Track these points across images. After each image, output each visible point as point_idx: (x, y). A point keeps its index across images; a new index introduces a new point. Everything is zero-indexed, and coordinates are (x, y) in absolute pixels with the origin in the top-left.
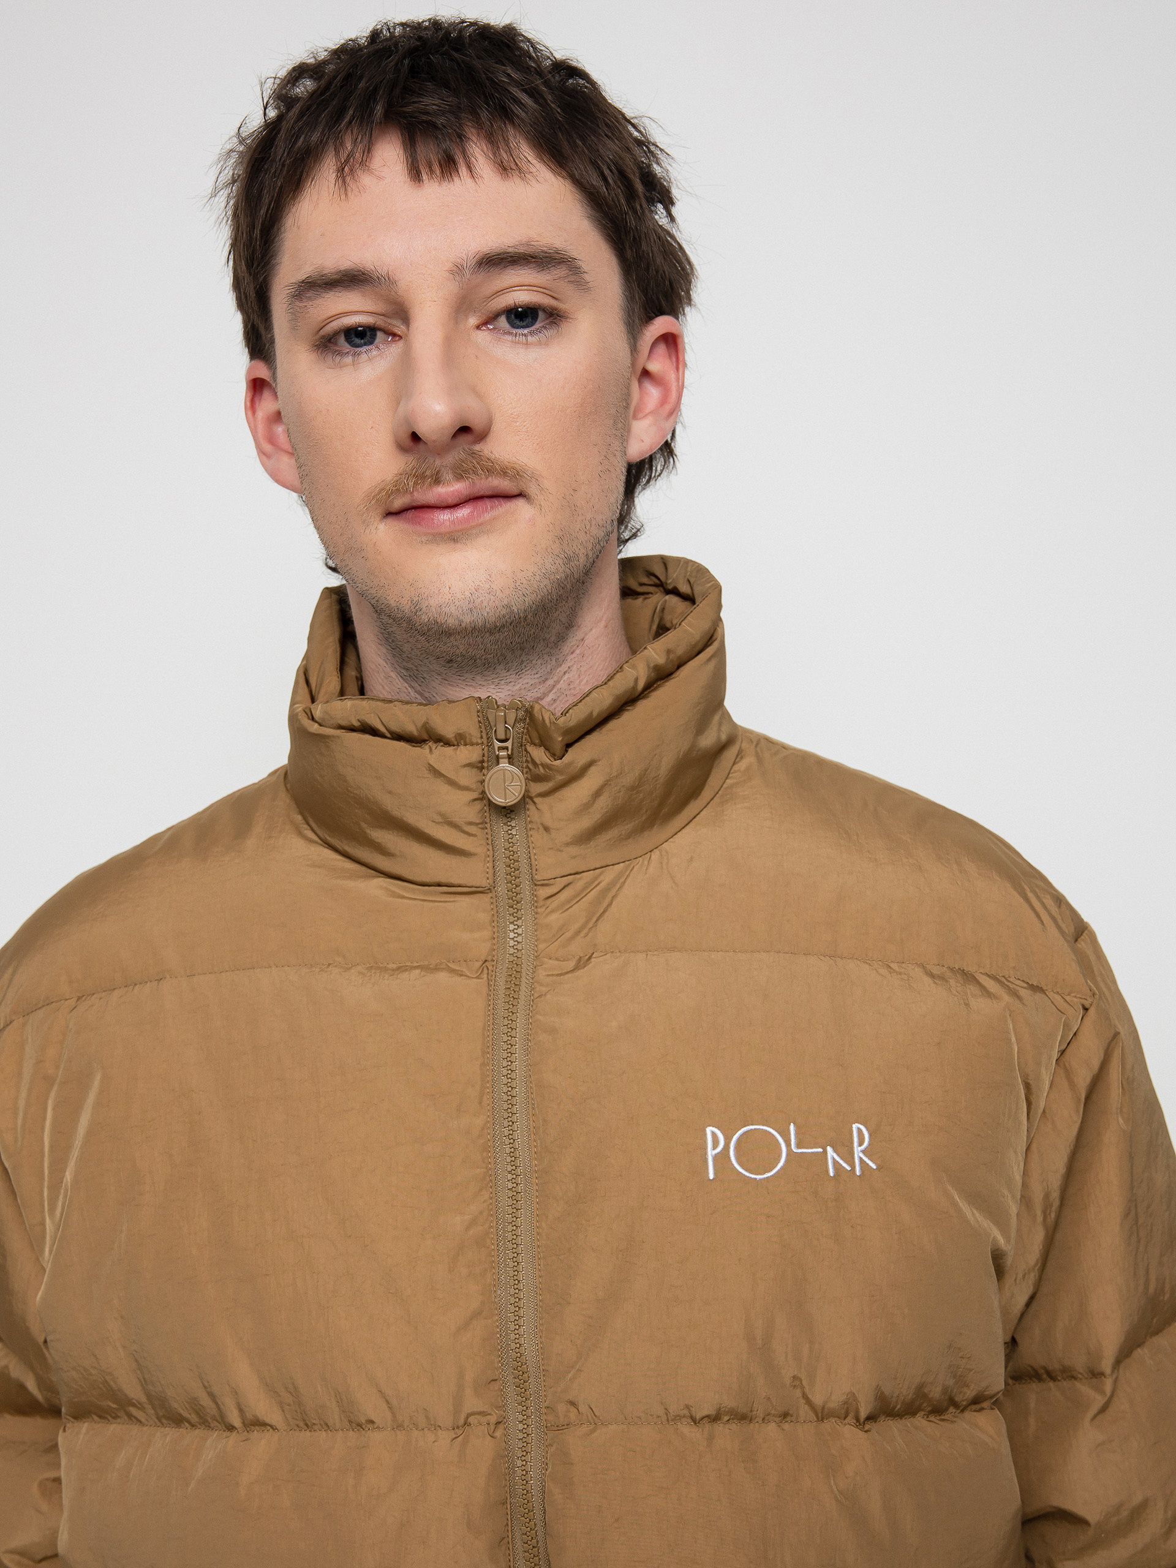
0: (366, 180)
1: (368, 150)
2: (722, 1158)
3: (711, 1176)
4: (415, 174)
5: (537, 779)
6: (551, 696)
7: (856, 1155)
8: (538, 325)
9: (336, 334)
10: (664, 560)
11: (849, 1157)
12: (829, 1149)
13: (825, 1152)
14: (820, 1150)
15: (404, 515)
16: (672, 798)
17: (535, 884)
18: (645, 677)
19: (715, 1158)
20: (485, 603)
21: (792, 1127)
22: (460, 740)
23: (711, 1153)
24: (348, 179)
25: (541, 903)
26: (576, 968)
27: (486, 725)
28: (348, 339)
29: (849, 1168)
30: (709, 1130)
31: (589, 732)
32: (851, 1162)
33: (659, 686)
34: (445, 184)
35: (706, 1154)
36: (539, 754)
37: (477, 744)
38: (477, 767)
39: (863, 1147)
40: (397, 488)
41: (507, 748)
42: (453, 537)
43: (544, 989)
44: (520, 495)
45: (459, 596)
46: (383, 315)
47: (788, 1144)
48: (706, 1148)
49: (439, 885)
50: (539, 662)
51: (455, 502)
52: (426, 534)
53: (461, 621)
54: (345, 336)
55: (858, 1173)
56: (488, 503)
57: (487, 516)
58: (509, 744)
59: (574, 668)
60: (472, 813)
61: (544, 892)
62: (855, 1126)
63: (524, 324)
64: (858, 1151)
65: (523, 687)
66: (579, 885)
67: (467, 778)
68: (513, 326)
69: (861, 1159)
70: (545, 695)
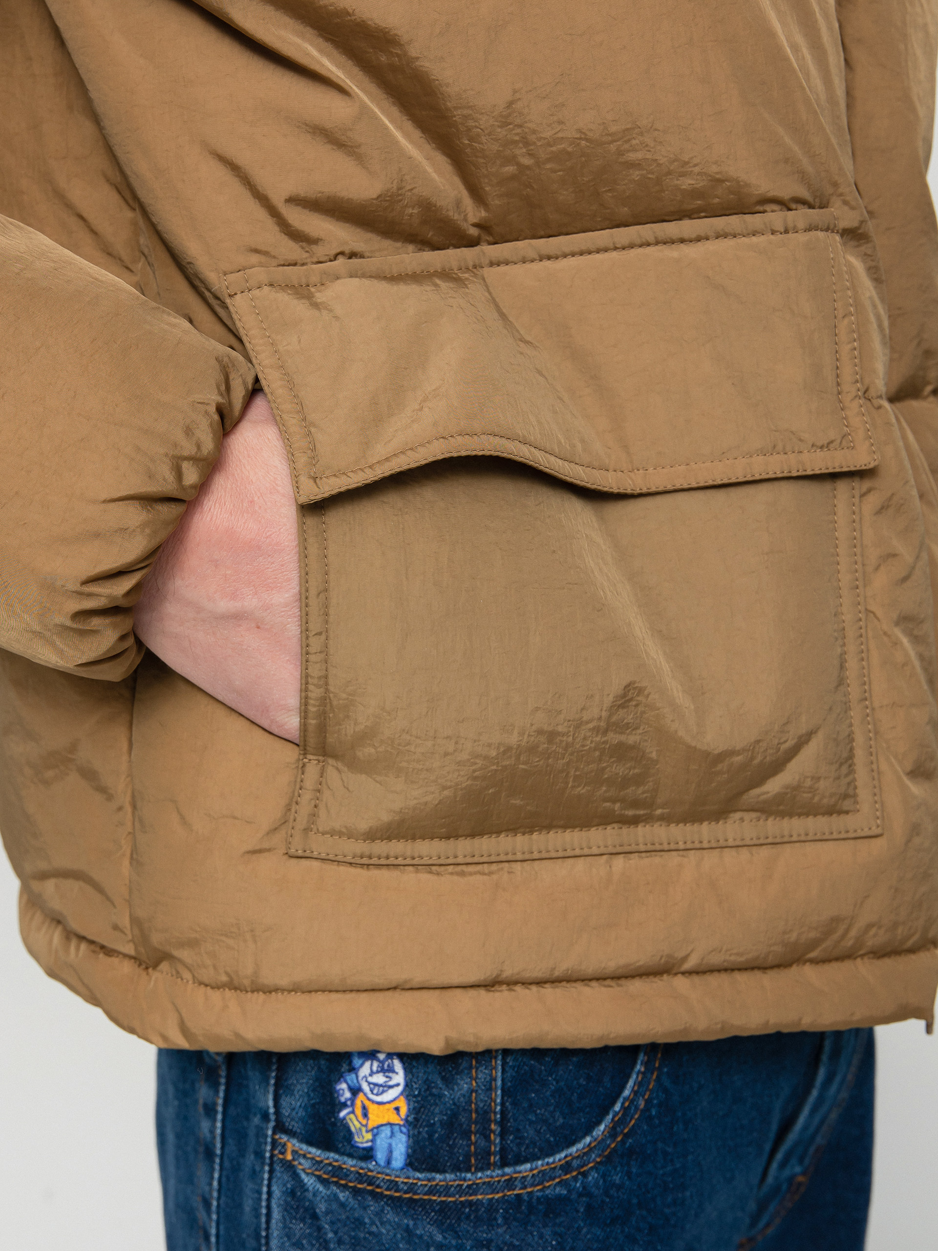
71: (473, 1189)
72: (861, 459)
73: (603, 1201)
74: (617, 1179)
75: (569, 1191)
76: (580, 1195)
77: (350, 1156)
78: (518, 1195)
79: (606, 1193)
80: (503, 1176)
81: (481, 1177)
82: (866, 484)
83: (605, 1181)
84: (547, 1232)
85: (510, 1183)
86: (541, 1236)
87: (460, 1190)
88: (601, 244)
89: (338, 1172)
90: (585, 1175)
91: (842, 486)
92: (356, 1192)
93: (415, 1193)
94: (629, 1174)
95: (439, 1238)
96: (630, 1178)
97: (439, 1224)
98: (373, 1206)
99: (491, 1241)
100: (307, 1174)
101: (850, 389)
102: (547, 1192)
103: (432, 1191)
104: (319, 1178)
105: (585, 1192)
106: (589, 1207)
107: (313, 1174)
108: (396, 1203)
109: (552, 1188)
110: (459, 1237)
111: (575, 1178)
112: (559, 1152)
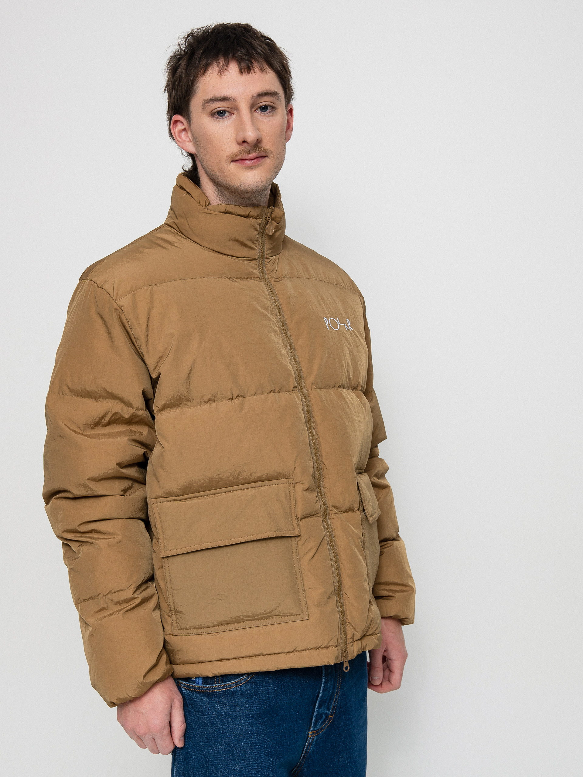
0: (226, 73)
1: (228, 66)
3: (329, 329)
8: (268, 111)
9: (216, 112)
14: (344, 324)
15: (237, 161)
17: (266, 258)
19: (328, 325)
23: (326, 323)
24: (222, 73)
25: (267, 264)
28: (218, 114)
30: (324, 318)
34: (248, 75)
37: (261, 219)
40: (236, 155)
41: (270, 220)
42: (251, 168)
44: (267, 156)
45: (254, 183)
46: (230, 108)
49: (244, 258)
51: (253, 158)
52: (244, 167)
53: (253, 189)
54: (218, 113)
56: (260, 159)
57: (261, 162)
61: (267, 261)
63: (264, 110)
66: (273, 260)
67: (258, 228)
68: (261, 111)
71: (215, 688)
72: (297, 533)
73: (245, 693)
74: (249, 688)
75: (237, 689)
76: (239, 691)
77: (191, 683)
78: (225, 690)
79: (246, 690)
80: (222, 685)
81: (217, 685)
82: (299, 538)
83: (246, 688)
84: (232, 699)
85: (223, 687)
86: (230, 700)
87: (212, 689)
88: (239, 488)
89: (189, 686)
90: (241, 686)
91: (293, 539)
92: (192, 691)
93: (204, 690)
94: (252, 687)
95: (208, 701)
96: (252, 688)
97: (208, 697)
98: (195, 694)
99: (219, 701)
100: (183, 688)
101: (294, 518)
102: (232, 689)
103: (207, 689)
104: (185, 689)
105: (241, 690)
106: (242, 694)
107: (184, 688)
108: (200, 693)
109: (233, 688)
110: (212, 700)
111: (238, 686)
112: (235, 679)
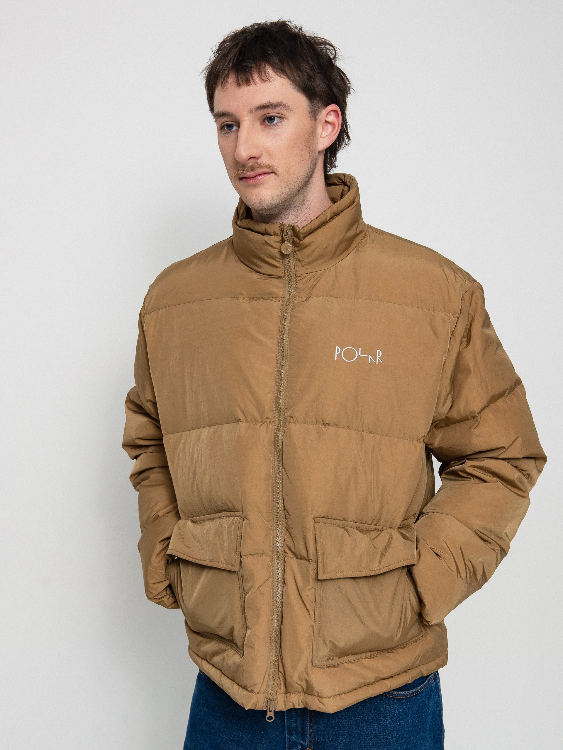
0: (228, 87)
2: (339, 355)
3: (336, 360)
4: (239, 85)
5: (297, 247)
6: (300, 221)
7: (377, 358)
9: (225, 126)
10: (344, 175)
11: (375, 359)
12: (370, 356)
13: (368, 356)
14: (367, 356)
16: (338, 251)
17: (296, 276)
18: (330, 216)
19: (337, 355)
20: (264, 203)
21: (360, 348)
22: (275, 234)
23: (336, 353)
25: (298, 282)
26: (306, 300)
27: (282, 231)
28: (227, 128)
29: (375, 362)
30: (337, 347)
31: (311, 233)
32: (376, 361)
33: (335, 218)
35: (335, 353)
36: (296, 240)
37: (280, 236)
38: (279, 242)
39: (379, 357)
41: (287, 237)
42: (254, 186)
43: (295, 306)
44: (272, 172)
46: (235, 122)
47: (358, 353)
48: (335, 352)
49: (269, 275)
50: (294, 212)
55: (377, 363)
58: (287, 236)
59: (308, 213)
60: (278, 255)
61: (298, 278)
62: (378, 350)
63: (272, 122)
64: (378, 358)
65: (290, 220)
66: (309, 277)
67: (277, 245)
68: (269, 123)
69: (378, 359)
70: (298, 221)
72: (235, 569)
